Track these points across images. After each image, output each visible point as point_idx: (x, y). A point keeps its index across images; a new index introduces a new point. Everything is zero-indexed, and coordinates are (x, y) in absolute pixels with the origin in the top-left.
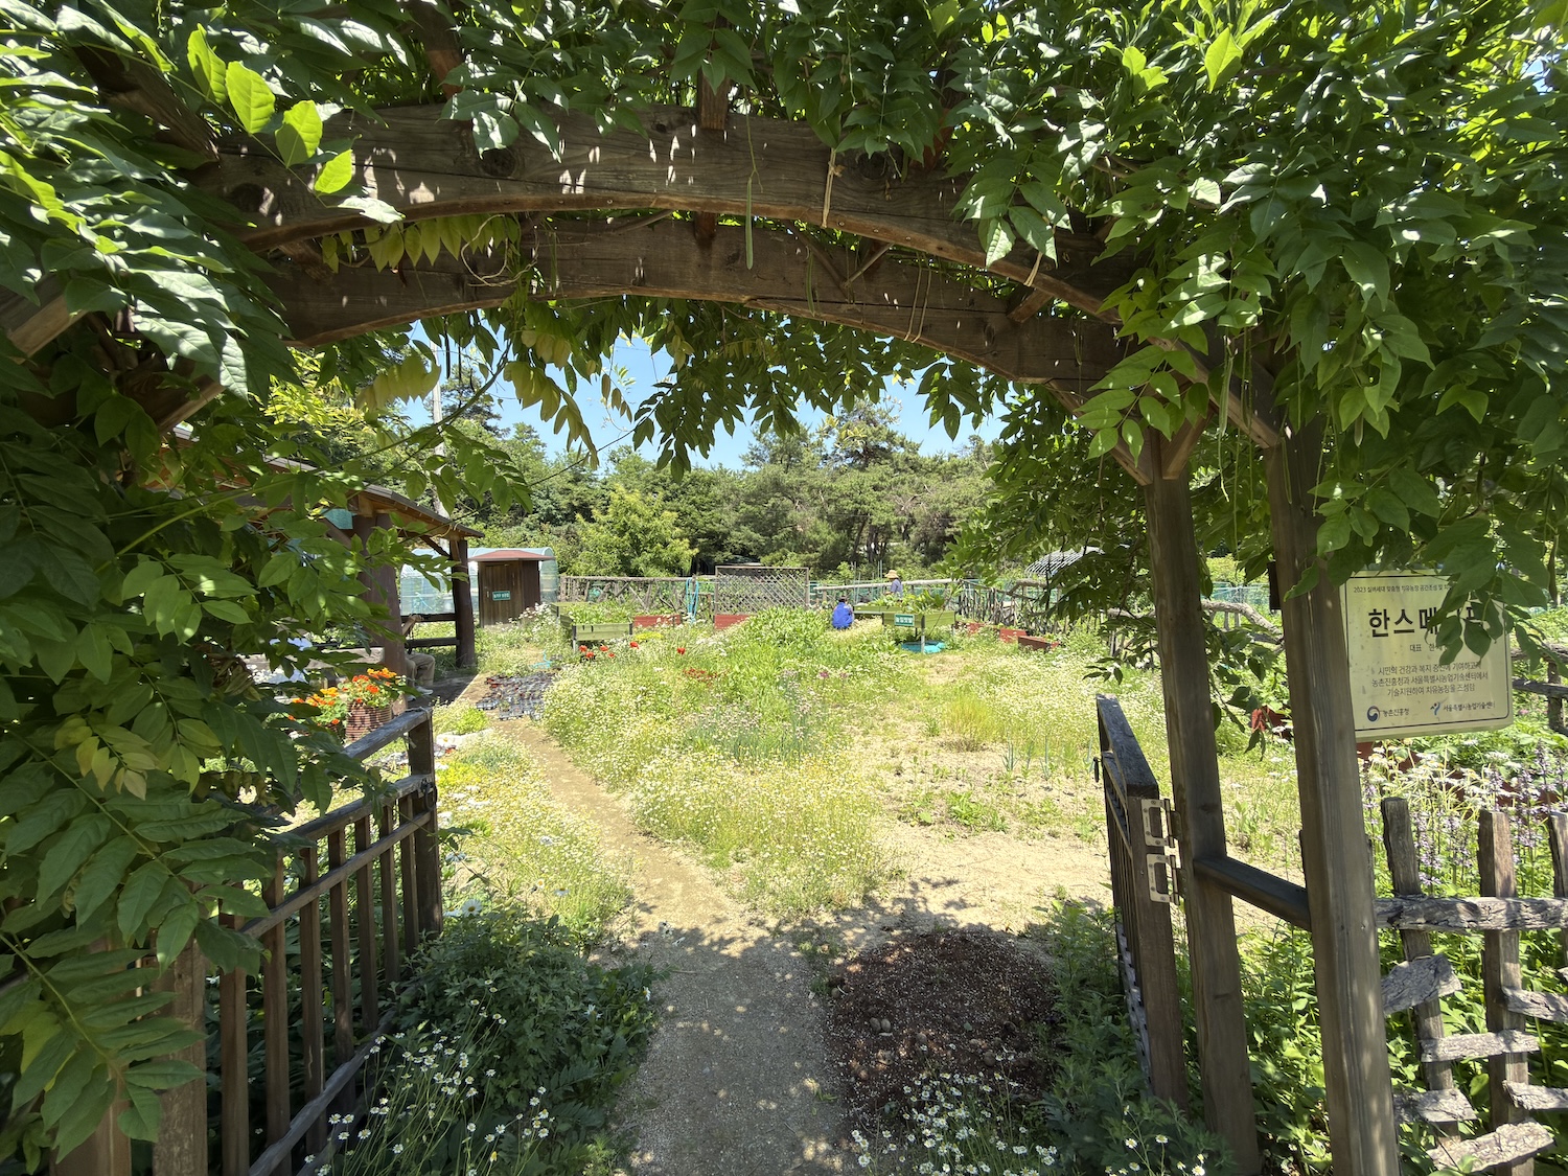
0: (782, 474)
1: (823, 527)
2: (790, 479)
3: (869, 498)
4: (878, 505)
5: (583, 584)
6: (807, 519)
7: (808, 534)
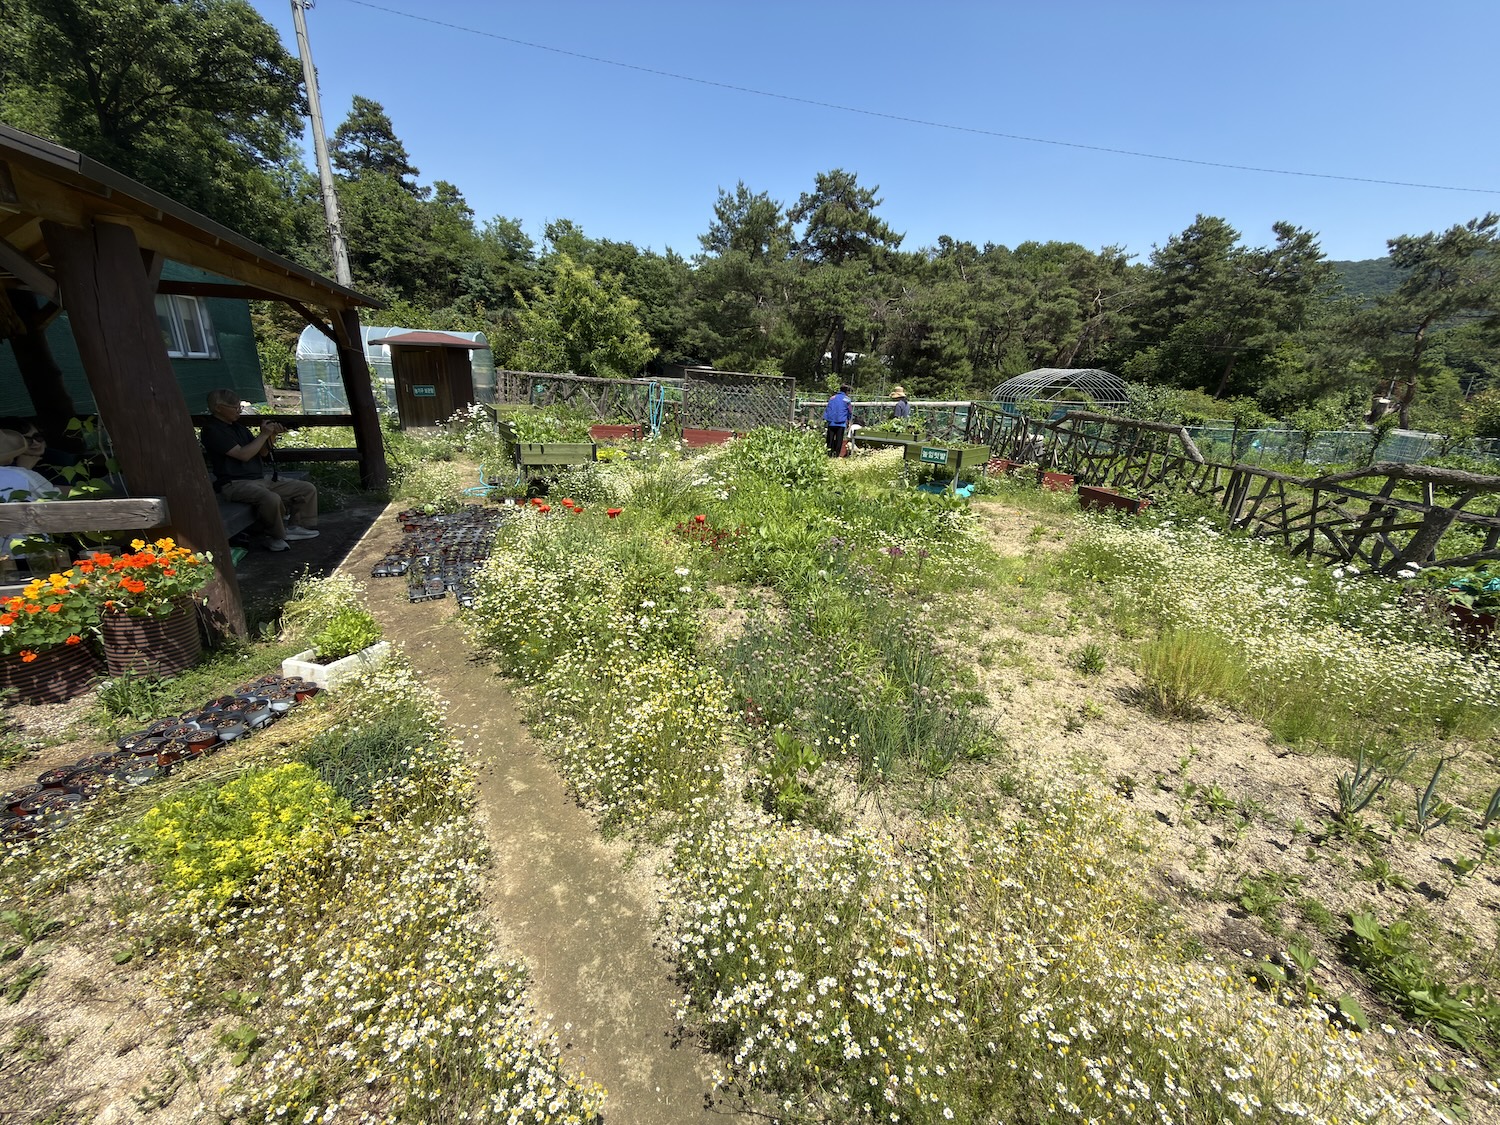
0: (747, 263)
1: (789, 330)
2: (755, 269)
3: (843, 299)
4: (851, 307)
5: (525, 380)
6: (772, 320)
7: (772, 337)
